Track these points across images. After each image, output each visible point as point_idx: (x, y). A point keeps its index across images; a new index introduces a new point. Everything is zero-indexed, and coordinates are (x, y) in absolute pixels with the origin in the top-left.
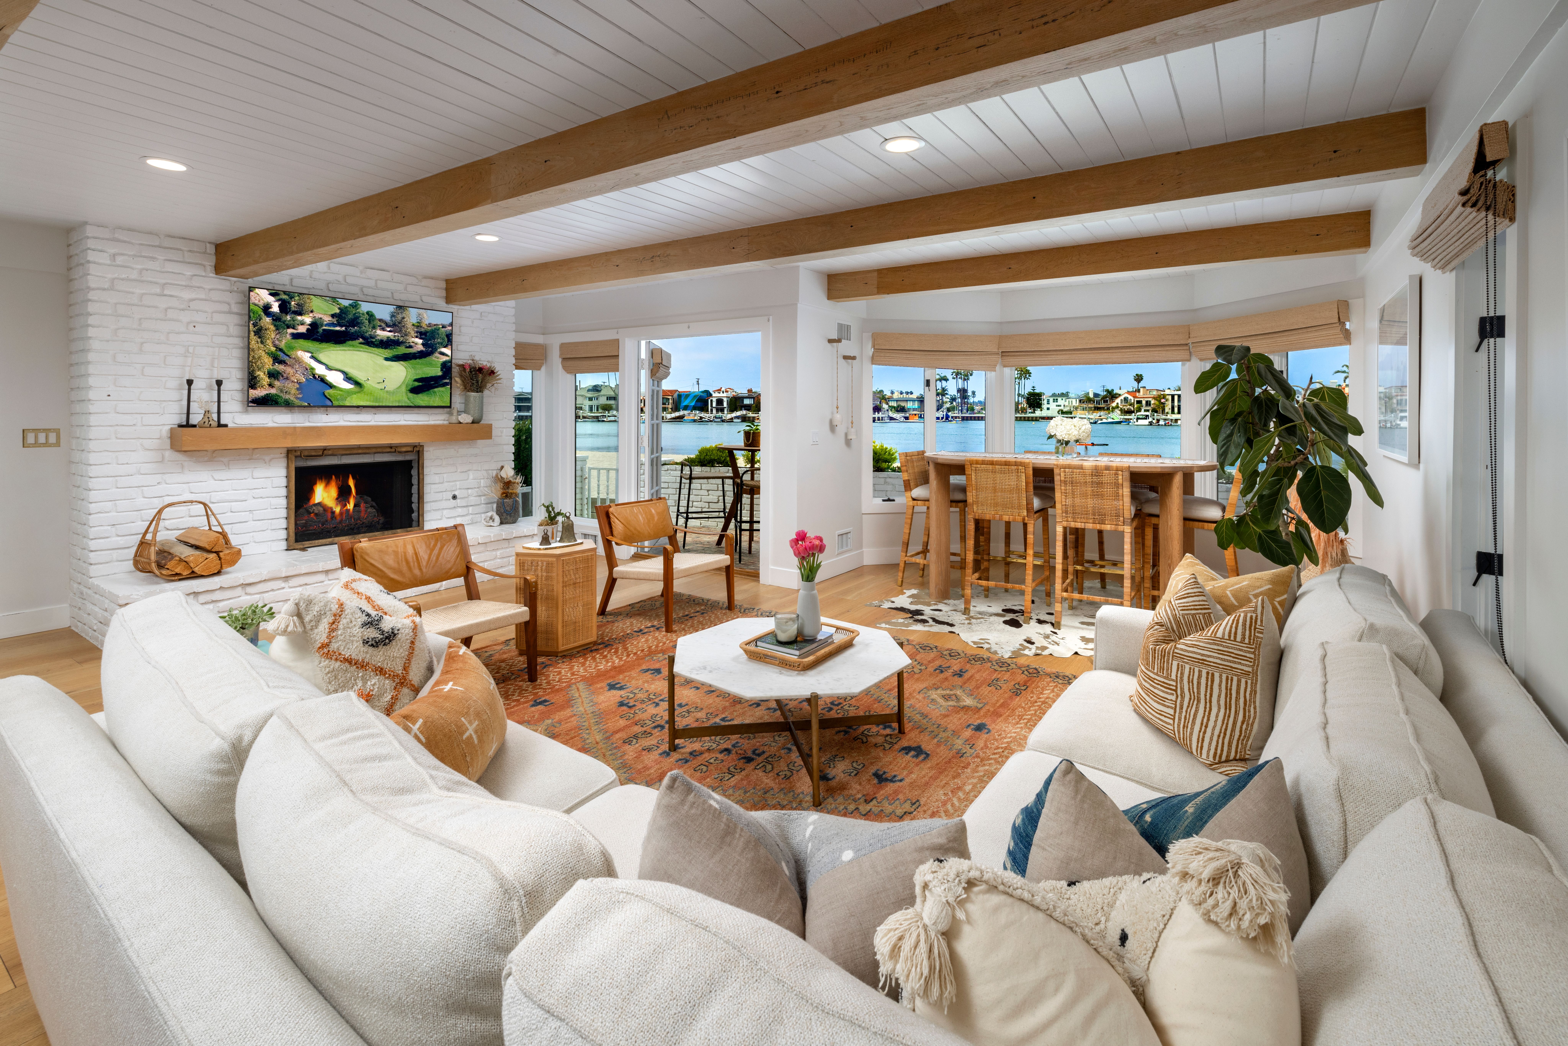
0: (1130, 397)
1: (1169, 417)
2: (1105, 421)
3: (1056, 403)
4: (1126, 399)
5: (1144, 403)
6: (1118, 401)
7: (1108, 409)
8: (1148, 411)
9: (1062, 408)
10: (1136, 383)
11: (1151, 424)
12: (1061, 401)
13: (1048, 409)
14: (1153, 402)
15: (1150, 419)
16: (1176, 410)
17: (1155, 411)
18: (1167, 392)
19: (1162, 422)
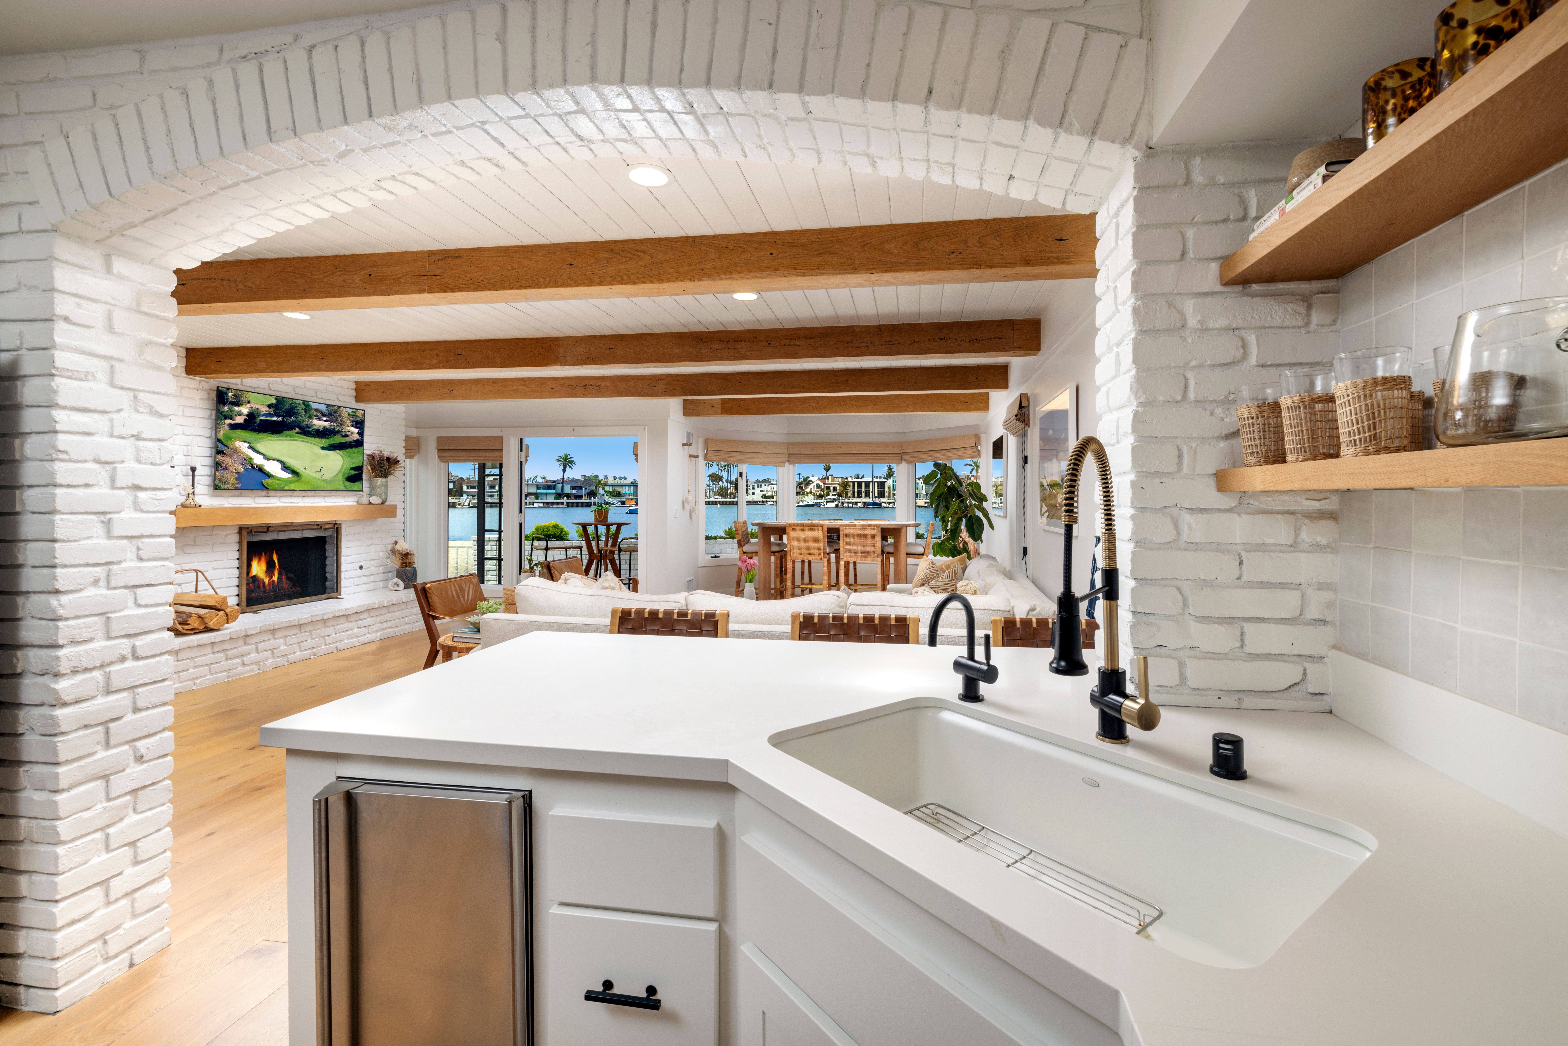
0: (821, 484)
1: (851, 500)
2: (801, 504)
3: (760, 489)
4: (818, 486)
5: (832, 488)
6: (811, 486)
7: (803, 494)
8: (835, 495)
9: (765, 493)
10: (825, 472)
11: (837, 506)
12: (764, 487)
13: (753, 494)
14: (838, 488)
15: (836, 502)
16: (856, 495)
17: (840, 495)
18: (850, 479)
19: (845, 505)
